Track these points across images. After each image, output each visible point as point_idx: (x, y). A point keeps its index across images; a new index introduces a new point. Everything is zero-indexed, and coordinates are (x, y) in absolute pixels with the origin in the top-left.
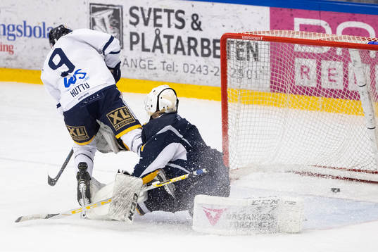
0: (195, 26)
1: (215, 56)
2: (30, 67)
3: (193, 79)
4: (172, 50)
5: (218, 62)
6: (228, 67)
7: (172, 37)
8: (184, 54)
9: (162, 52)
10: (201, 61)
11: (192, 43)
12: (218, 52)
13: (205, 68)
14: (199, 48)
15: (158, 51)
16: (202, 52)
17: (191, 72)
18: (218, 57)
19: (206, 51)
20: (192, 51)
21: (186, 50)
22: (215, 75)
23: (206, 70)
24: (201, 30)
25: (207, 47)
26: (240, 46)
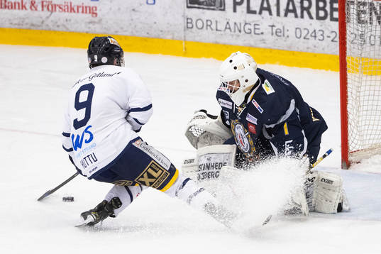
1: (333, 19)
2: (116, 32)
3: (306, 45)
4: (282, 13)
5: (335, 26)
6: (348, 32)
8: (296, 16)
9: (271, 14)
10: (316, 24)
11: (306, 4)
12: (336, 15)
13: (321, 33)
14: (313, 10)
15: (265, 13)
16: (317, 14)
17: (305, 38)
18: (336, 20)
19: (322, 14)
20: (305, 13)
21: (299, 11)
22: (332, 41)
23: (322, 35)
25: (323, 9)
26: (361, 7)
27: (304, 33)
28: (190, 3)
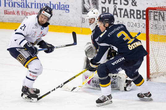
0: (134, 4)
1: (143, 19)
2: (53, 24)
3: (132, 29)
4: (122, 16)
5: (144, 21)
6: (150, 24)
7: (122, 9)
8: (128, 17)
9: (117, 16)
10: (136, 21)
11: (132, 12)
12: (145, 17)
13: (139, 24)
14: (135, 15)
16: (137, 16)
17: (132, 26)
18: (145, 19)
19: (139, 16)
20: (132, 16)
21: (129, 15)
22: (143, 27)
23: (139, 25)
24: (136, 6)
25: (140, 14)
26: (155, 13)
27: (132, 24)
28: (84, 12)
